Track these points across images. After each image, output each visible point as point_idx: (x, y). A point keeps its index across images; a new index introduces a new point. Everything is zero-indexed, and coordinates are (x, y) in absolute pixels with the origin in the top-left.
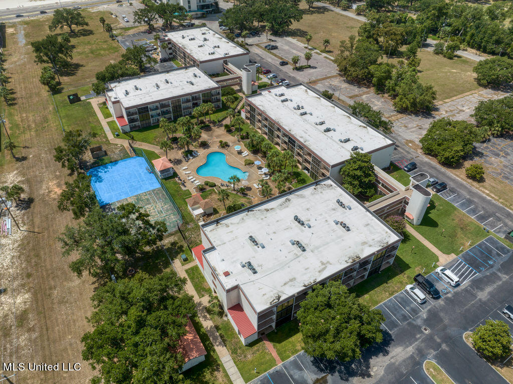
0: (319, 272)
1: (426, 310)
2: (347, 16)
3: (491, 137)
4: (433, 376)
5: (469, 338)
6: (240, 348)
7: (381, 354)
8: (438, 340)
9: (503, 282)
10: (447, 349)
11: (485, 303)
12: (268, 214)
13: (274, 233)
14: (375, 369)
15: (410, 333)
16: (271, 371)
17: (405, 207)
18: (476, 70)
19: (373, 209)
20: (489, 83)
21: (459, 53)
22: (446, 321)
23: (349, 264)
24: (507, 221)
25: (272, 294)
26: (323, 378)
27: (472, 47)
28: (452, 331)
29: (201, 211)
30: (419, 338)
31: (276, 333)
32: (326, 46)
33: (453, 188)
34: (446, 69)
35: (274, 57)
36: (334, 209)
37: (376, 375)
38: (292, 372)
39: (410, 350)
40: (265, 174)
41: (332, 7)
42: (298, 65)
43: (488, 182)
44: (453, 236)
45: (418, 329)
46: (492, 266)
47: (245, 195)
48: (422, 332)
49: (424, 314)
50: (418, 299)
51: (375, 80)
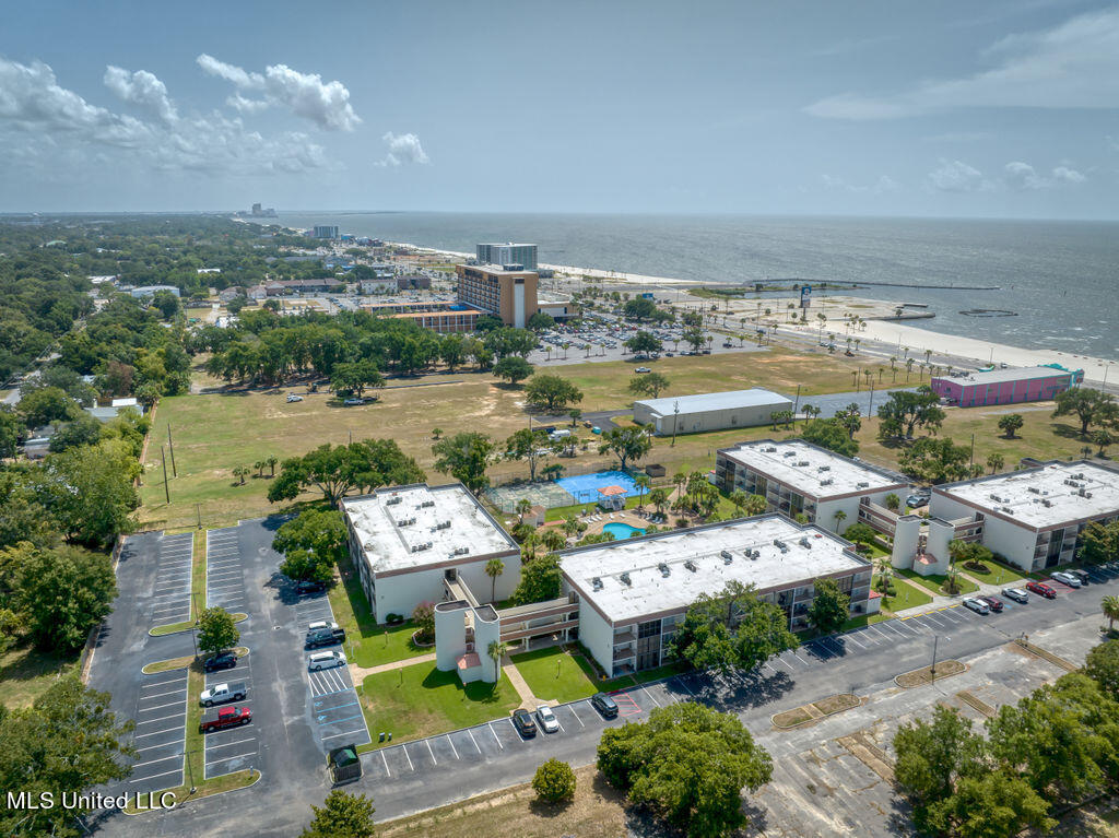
11: (268, 683)
14: (268, 592)
15: (282, 617)
22: (273, 644)
30: (272, 621)
37: (262, 591)
46: (315, 716)
48: (277, 625)
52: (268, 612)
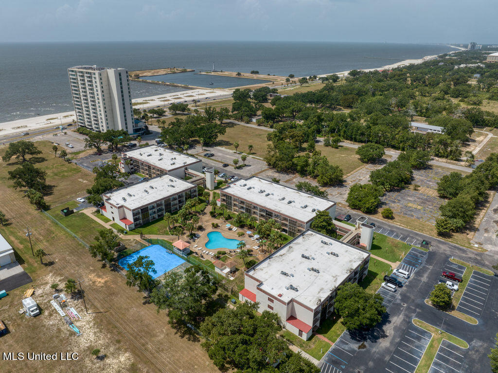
0: (335, 281)
1: (399, 294)
2: (251, 128)
3: (386, 193)
4: (420, 326)
5: (428, 302)
6: (304, 343)
7: (387, 323)
8: (413, 308)
9: (431, 270)
10: (420, 311)
11: (427, 283)
12: (284, 257)
13: (294, 267)
14: (388, 332)
15: (397, 309)
16: (330, 349)
17: (359, 240)
18: (358, 153)
19: (345, 241)
20: (368, 160)
21: (340, 144)
22: (412, 297)
23: (349, 274)
24: (417, 237)
25: (314, 299)
26: (362, 344)
27: (347, 139)
28: (418, 301)
29: (228, 270)
30: (403, 310)
31: (321, 329)
32: (251, 149)
33: (379, 226)
34: (338, 155)
35: (215, 162)
36: (322, 247)
37: (390, 335)
38: (342, 347)
39: (402, 317)
40: (257, 239)
41: (236, 122)
42: (237, 165)
43: (397, 218)
44: (392, 252)
45: (399, 305)
46: (421, 263)
47: (251, 255)
48: (403, 306)
49: (399, 297)
50: (392, 289)
51: (299, 168)
52: (401, 316)
